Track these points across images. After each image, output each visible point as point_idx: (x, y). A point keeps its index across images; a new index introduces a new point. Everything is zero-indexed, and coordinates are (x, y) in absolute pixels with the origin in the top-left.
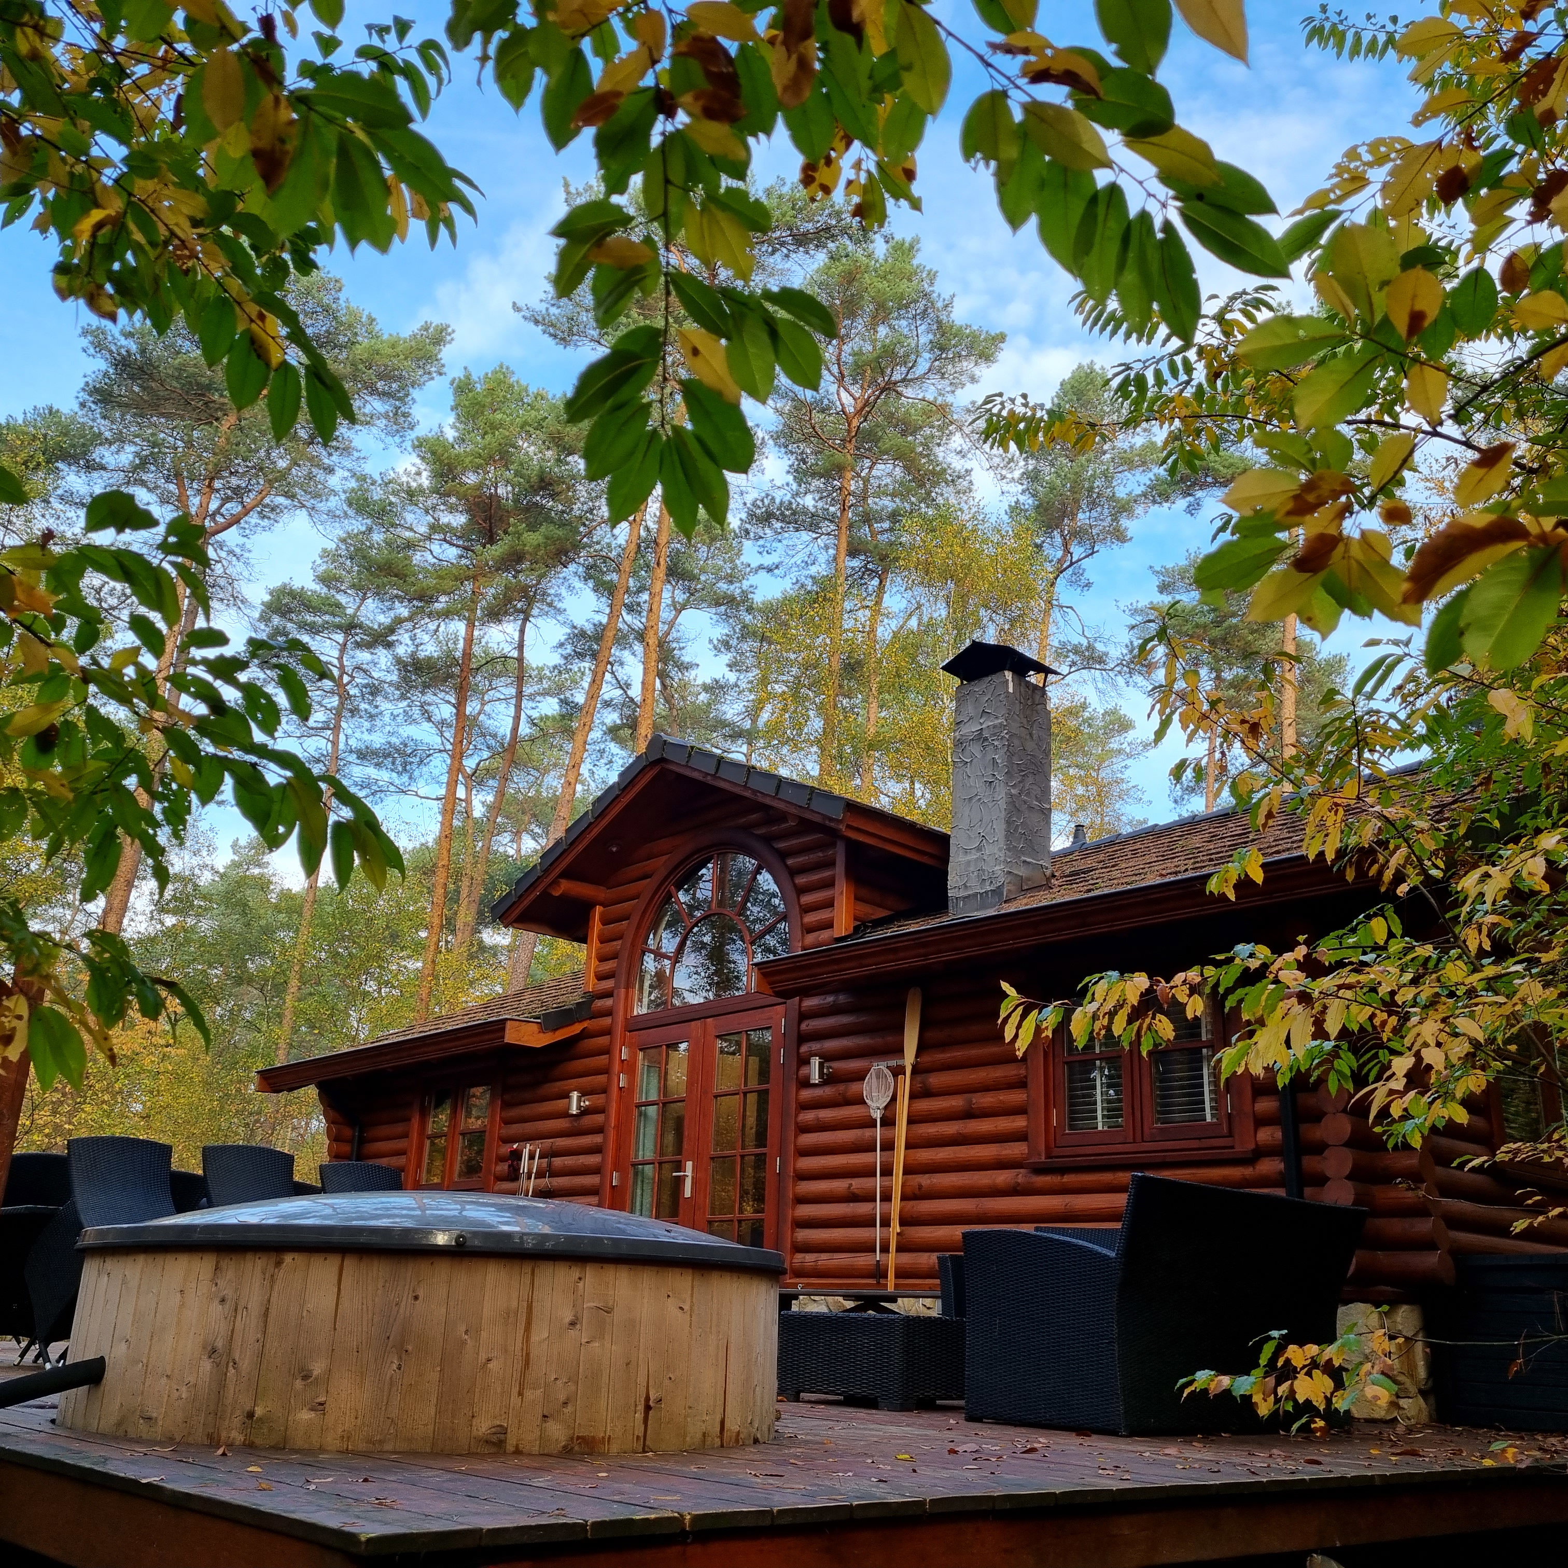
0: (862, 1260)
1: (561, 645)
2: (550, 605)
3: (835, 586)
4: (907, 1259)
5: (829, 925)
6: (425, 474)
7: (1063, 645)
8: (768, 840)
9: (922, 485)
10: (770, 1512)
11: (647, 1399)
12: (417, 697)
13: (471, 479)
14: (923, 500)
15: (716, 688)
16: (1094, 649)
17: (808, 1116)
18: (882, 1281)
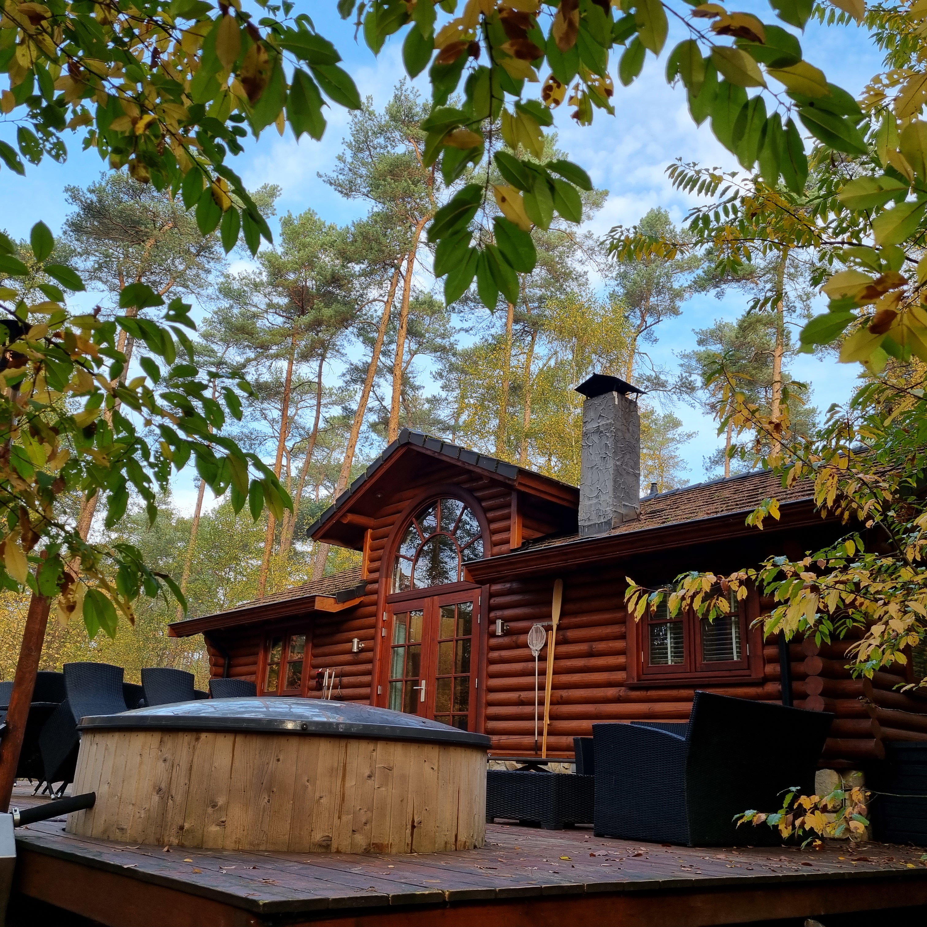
0: (527, 740)
1: (344, 375)
2: (338, 351)
3: (506, 341)
4: (554, 739)
5: (507, 542)
6: (264, 274)
7: (641, 376)
8: (471, 491)
9: (558, 281)
10: (494, 891)
11: (413, 821)
12: (258, 404)
13: (292, 277)
14: (558, 290)
15: (434, 401)
16: (659, 378)
17: (495, 655)
18: (539, 752)
